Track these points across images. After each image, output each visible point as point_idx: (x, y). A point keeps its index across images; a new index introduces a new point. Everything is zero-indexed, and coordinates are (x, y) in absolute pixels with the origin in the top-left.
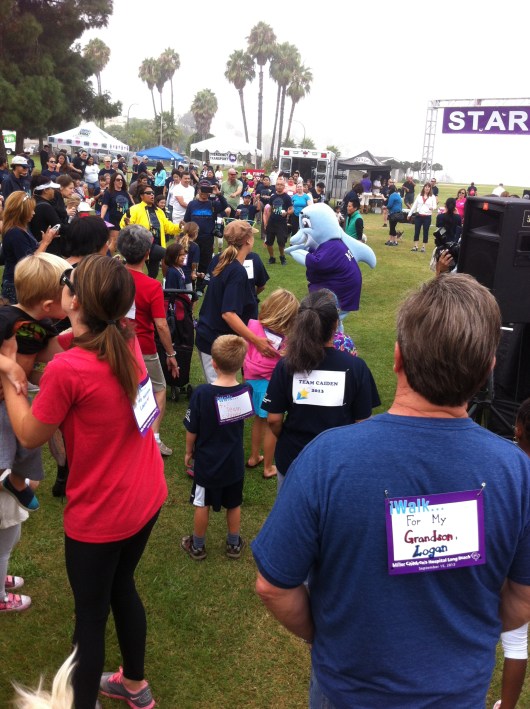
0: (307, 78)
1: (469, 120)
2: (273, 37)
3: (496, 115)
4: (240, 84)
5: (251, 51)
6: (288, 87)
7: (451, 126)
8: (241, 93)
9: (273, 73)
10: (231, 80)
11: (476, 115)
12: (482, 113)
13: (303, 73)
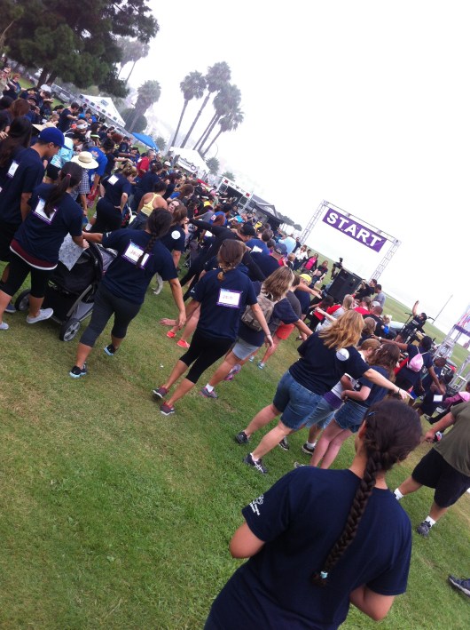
0: (239, 119)
1: (339, 221)
2: (229, 78)
3: (354, 226)
4: (188, 96)
5: (208, 78)
6: (222, 117)
7: (328, 219)
8: (186, 103)
9: (216, 102)
10: (183, 89)
11: (344, 221)
12: (347, 222)
13: (237, 114)
